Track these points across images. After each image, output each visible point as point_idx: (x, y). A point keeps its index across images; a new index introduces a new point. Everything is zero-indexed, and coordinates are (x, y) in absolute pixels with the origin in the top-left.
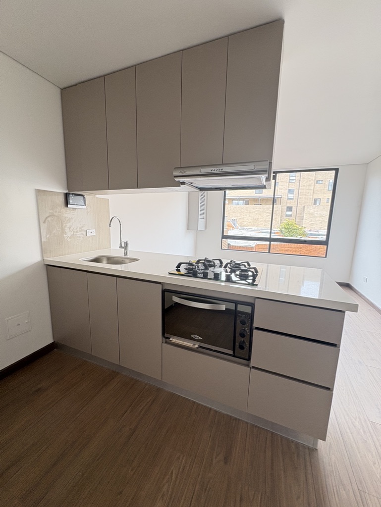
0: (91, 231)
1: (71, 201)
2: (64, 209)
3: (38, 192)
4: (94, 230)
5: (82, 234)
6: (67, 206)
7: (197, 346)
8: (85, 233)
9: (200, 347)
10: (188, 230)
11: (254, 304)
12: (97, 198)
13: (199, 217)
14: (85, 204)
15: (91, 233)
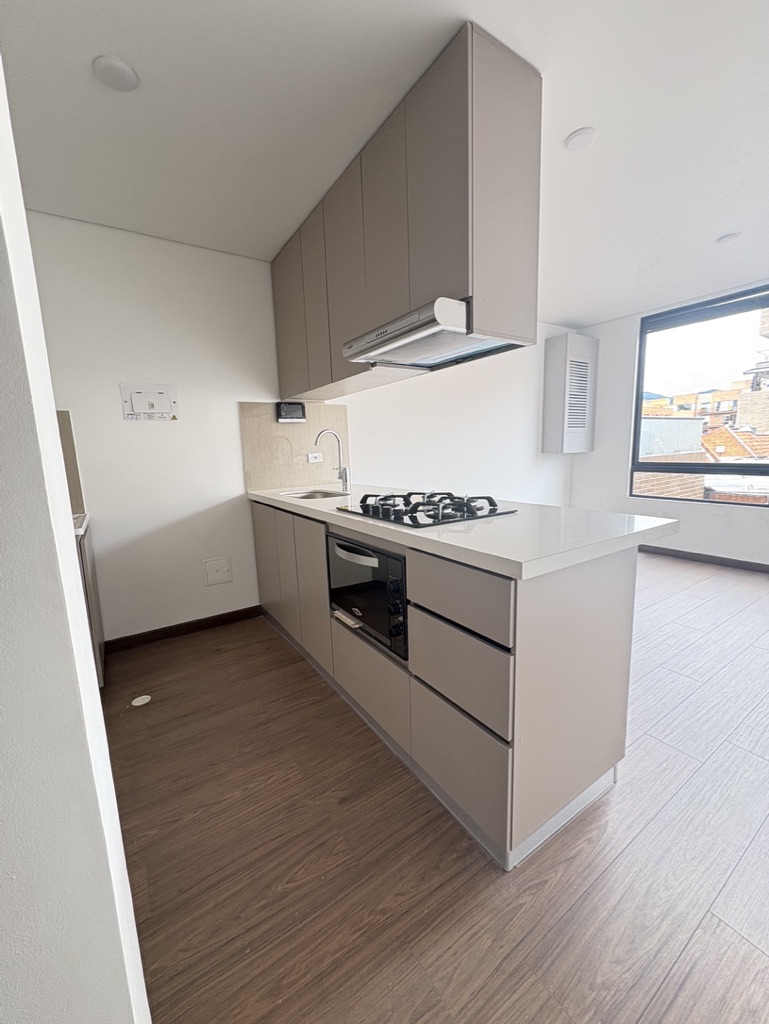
0: (315, 455)
1: (283, 414)
2: (274, 425)
3: (241, 405)
4: (321, 454)
5: (302, 460)
6: (277, 421)
7: (357, 626)
8: (305, 459)
9: (360, 628)
10: (542, 452)
11: (404, 558)
12: (325, 405)
13: (566, 425)
14: (304, 416)
15: (316, 457)
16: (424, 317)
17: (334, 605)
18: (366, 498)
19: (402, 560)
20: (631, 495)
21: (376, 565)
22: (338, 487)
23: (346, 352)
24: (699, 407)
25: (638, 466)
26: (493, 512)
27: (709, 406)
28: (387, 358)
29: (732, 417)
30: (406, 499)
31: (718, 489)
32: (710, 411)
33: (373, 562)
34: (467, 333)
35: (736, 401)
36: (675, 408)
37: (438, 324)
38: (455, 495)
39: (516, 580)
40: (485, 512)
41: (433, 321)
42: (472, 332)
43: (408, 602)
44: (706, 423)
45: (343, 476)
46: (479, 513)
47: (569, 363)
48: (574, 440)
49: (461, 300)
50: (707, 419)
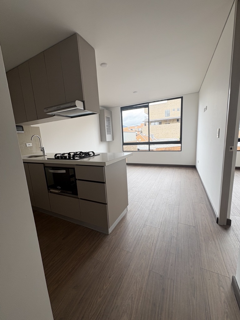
4: (31, 143)
5: (23, 146)
8: (25, 145)
9: (60, 192)
10: (101, 141)
11: (74, 168)
12: (31, 127)
13: (106, 134)
14: (23, 130)
15: (29, 145)
16: (73, 105)
17: (49, 188)
18: (56, 155)
19: (74, 169)
20: (123, 151)
21: (65, 172)
22: (41, 153)
23: (45, 111)
24: (135, 129)
25: (124, 144)
26: (94, 155)
27: (137, 129)
28: (59, 114)
29: (142, 132)
30: (69, 154)
31: (140, 149)
32: (137, 131)
33: (64, 171)
34: (84, 110)
35: (142, 128)
36: (130, 130)
37: (77, 107)
38: (83, 152)
39: (104, 166)
40: (92, 155)
41: (75, 106)
42: (85, 110)
43: (77, 179)
44: (136, 134)
45: (43, 150)
46: (91, 155)
47: (105, 117)
48: (108, 137)
49: (82, 101)
50: (137, 132)
